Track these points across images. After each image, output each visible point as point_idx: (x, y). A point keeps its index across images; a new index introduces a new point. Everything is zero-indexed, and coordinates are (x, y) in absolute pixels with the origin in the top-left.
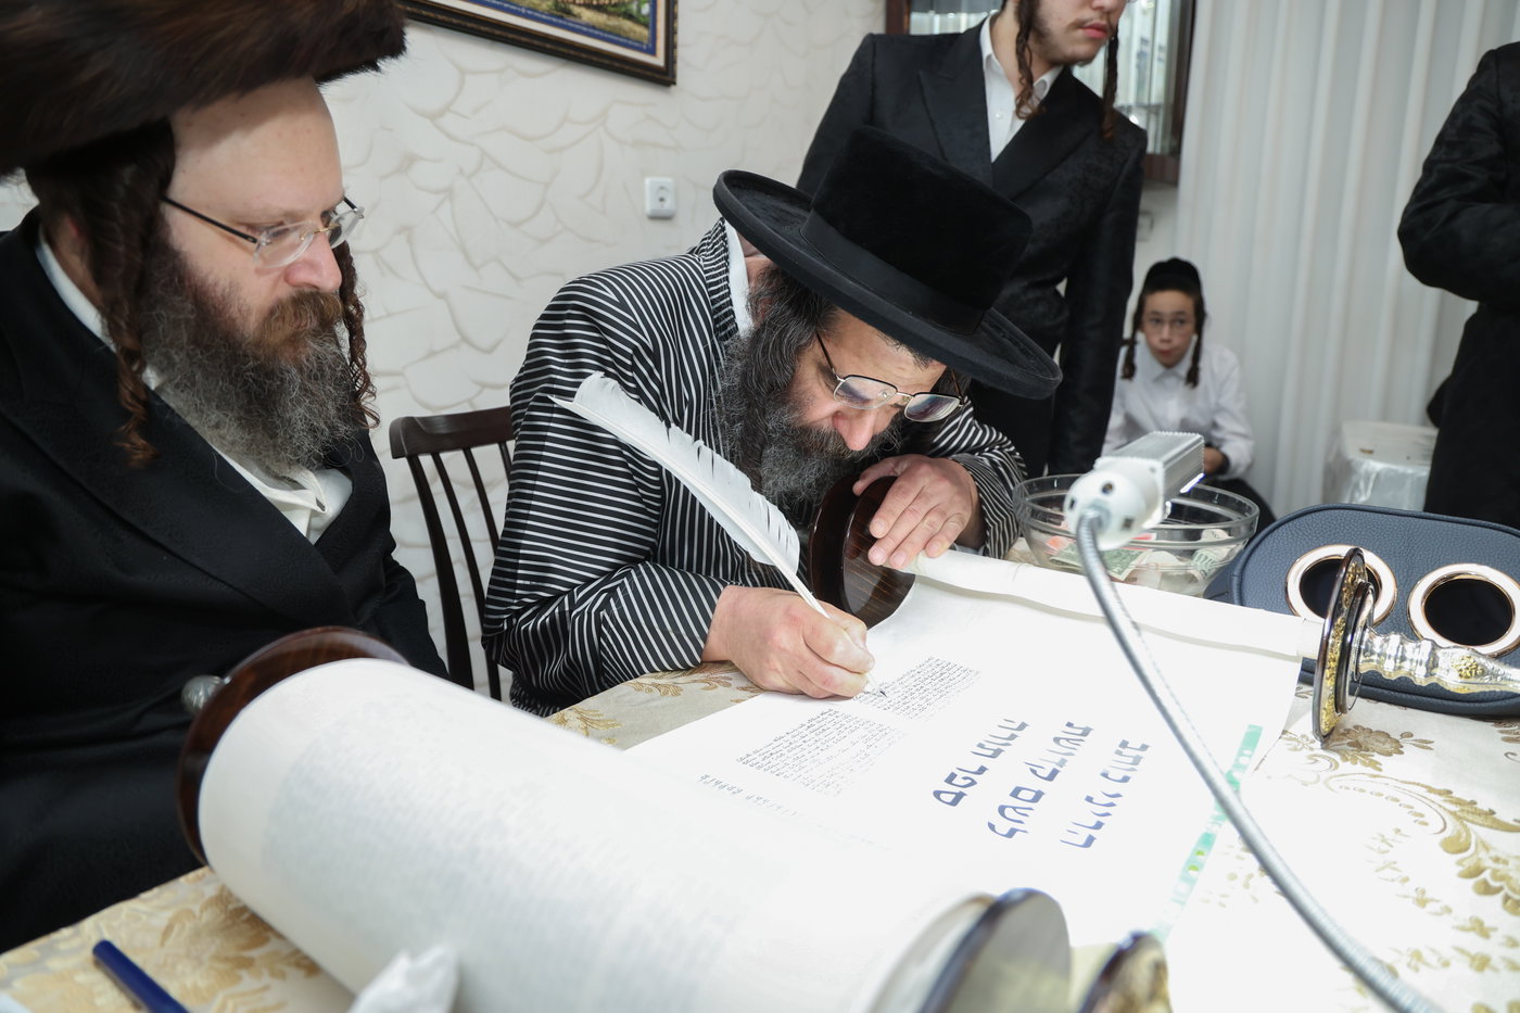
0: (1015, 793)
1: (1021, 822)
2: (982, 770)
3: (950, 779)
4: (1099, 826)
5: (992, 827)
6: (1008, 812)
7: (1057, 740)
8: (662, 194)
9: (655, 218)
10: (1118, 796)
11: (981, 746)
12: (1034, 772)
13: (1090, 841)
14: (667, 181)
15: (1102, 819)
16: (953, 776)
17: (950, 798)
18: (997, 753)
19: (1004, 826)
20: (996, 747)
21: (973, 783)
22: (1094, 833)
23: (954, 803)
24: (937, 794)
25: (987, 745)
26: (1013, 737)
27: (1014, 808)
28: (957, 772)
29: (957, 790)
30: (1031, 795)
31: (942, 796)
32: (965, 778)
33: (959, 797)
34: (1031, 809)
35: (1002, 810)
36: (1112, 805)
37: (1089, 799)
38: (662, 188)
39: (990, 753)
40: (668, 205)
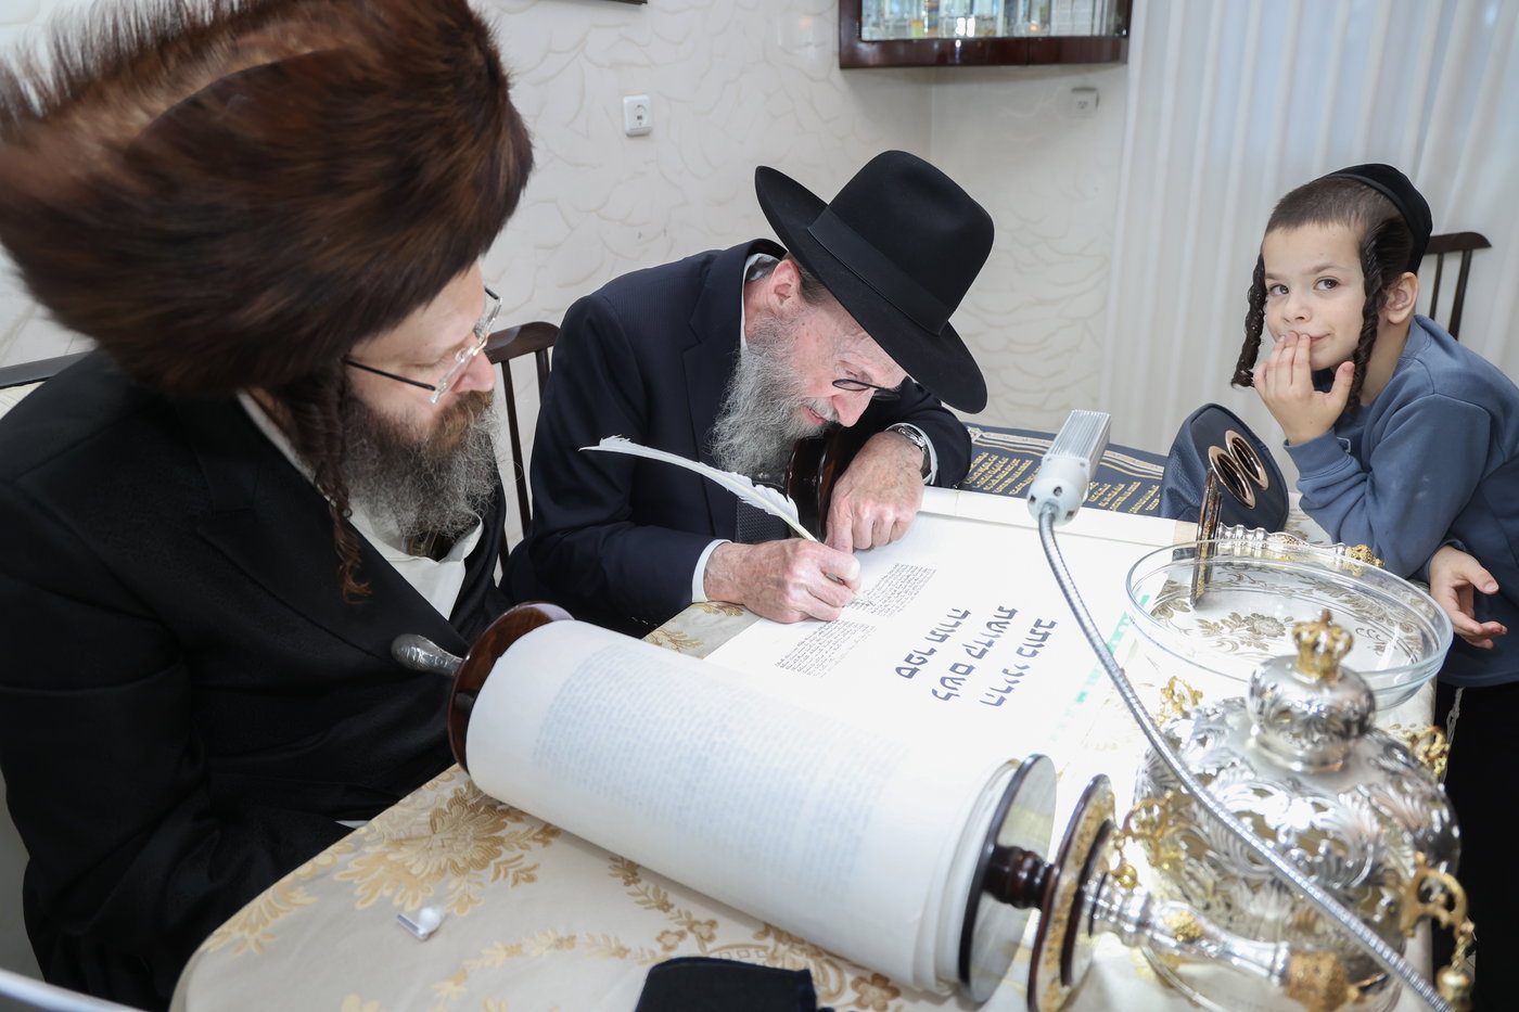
0: (953, 669)
1: (955, 689)
2: (932, 651)
3: (908, 660)
4: (1009, 690)
5: (935, 692)
6: (948, 682)
7: (989, 625)
8: (640, 112)
9: (632, 135)
10: (1026, 667)
11: (933, 633)
12: (969, 652)
13: (1002, 700)
14: (643, 98)
15: (1012, 685)
16: (911, 656)
17: (906, 672)
18: (944, 638)
19: (943, 692)
20: (943, 633)
21: (925, 661)
22: (1004, 695)
23: (910, 676)
24: (898, 670)
25: (938, 632)
26: (957, 624)
27: (952, 679)
28: (913, 653)
29: (913, 666)
30: (965, 669)
31: (903, 671)
32: (919, 658)
33: (914, 671)
34: (963, 679)
35: (943, 681)
36: (1021, 674)
37: (1006, 671)
38: (639, 106)
39: (939, 638)
40: (644, 122)
